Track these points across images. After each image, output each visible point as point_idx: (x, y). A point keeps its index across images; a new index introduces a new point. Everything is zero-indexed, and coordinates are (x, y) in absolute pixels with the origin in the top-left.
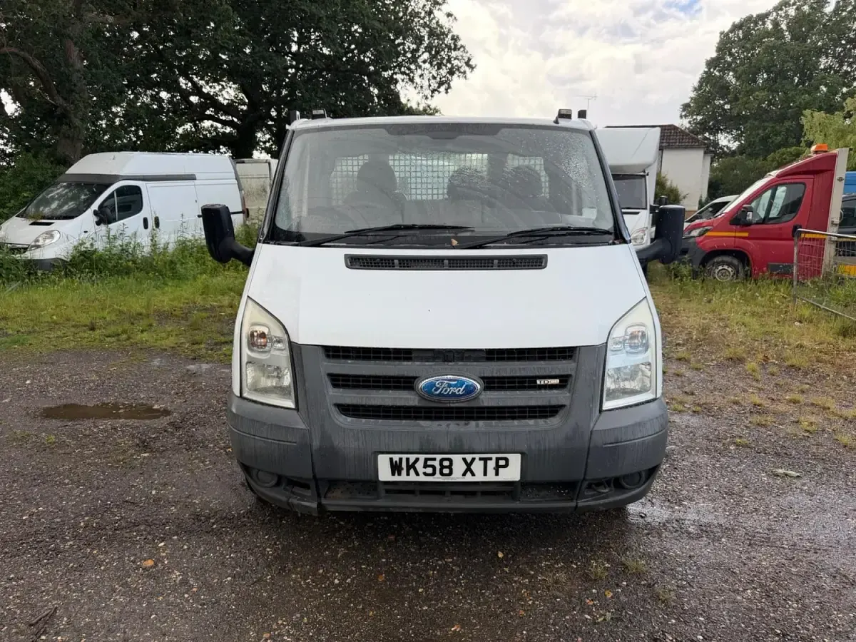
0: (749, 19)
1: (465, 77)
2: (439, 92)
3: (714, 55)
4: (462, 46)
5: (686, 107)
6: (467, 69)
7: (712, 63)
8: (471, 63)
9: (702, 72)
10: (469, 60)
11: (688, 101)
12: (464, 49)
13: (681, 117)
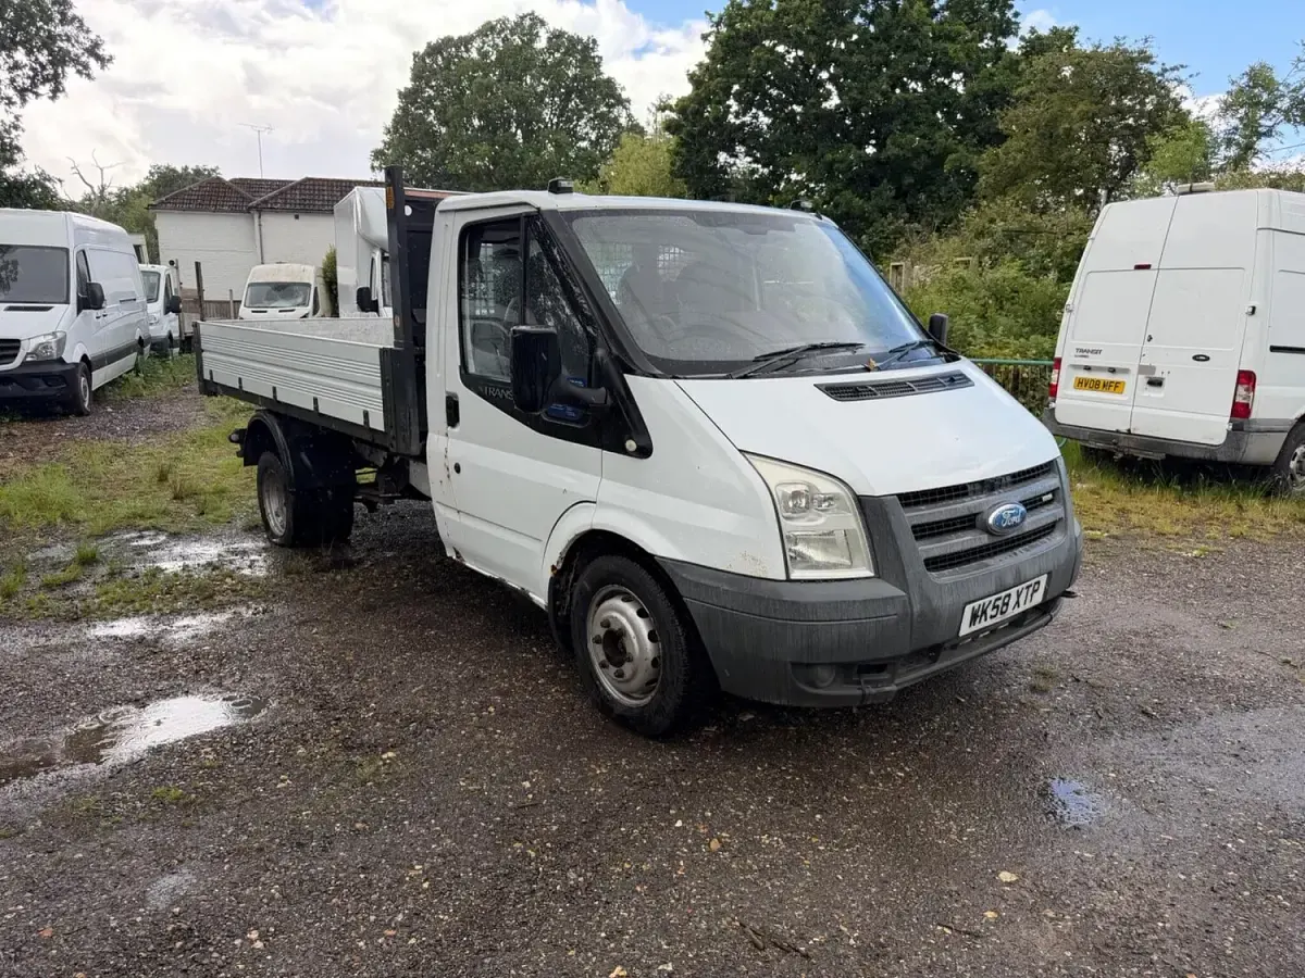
0: (448, 42)
1: (88, 76)
2: (37, 95)
3: (409, 85)
4: (74, 18)
5: (378, 154)
6: (92, 62)
7: (408, 97)
8: (100, 52)
9: (397, 107)
10: (96, 45)
11: (380, 146)
12: (82, 25)
13: (373, 168)
